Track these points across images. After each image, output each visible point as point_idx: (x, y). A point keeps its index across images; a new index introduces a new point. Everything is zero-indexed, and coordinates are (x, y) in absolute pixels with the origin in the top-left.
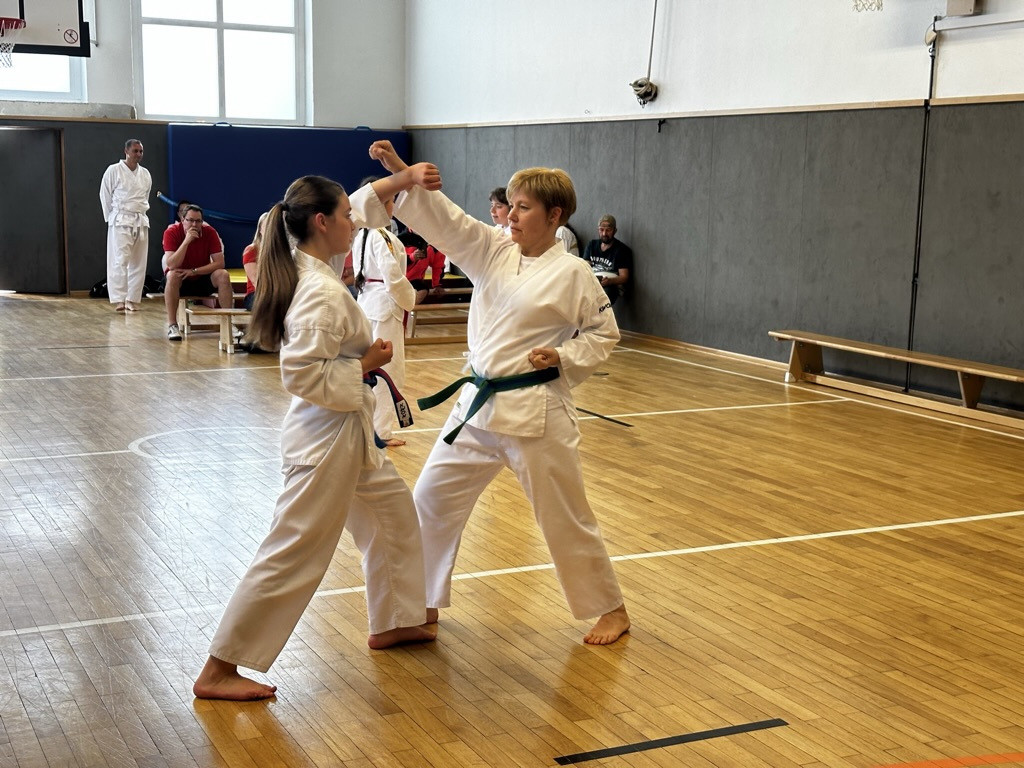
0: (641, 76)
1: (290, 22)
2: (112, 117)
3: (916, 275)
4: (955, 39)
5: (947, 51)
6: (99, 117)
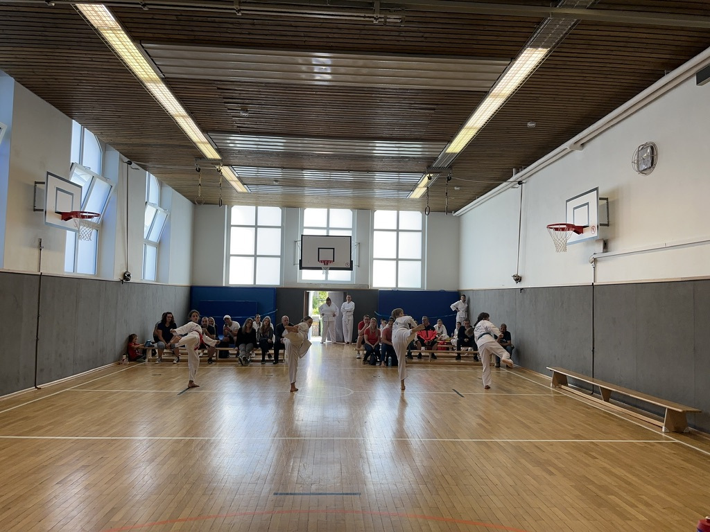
0: (515, 273)
1: (420, 257)
2: (362, 288)
3: (593, 348)
4: (600, 261)
5: (599, 265)
6: (358, 288)
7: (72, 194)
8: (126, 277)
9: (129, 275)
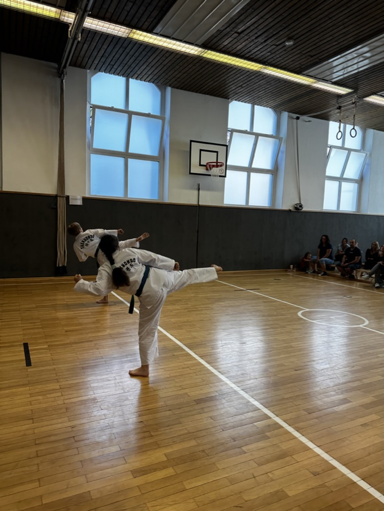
7: (217, 152)
8: (298, 208)
9: (301, 206)
